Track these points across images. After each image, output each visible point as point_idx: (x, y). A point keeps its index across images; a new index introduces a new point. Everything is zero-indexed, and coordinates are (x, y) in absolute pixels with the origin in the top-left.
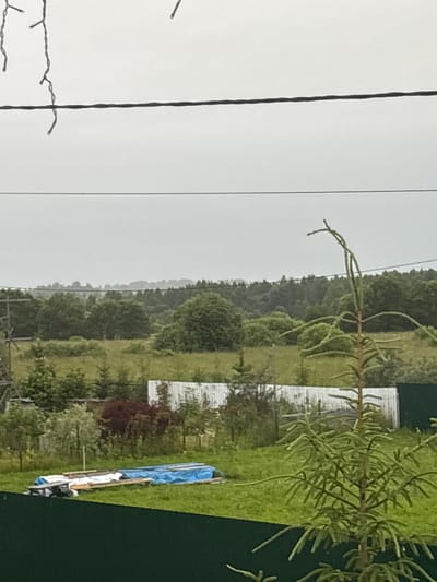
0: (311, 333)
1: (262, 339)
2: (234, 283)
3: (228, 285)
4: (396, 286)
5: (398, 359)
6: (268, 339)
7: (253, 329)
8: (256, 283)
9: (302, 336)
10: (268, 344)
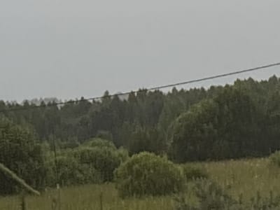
0: (130, 166)
1: (72, 175)
2: (42, 103)
3: (34, 106)
4: (247, 98)
5: (225, 196)
6: (79, 175)
7: (59, 164)
8: (71, 102)
9: (119, 170)
10: (78, 182)
